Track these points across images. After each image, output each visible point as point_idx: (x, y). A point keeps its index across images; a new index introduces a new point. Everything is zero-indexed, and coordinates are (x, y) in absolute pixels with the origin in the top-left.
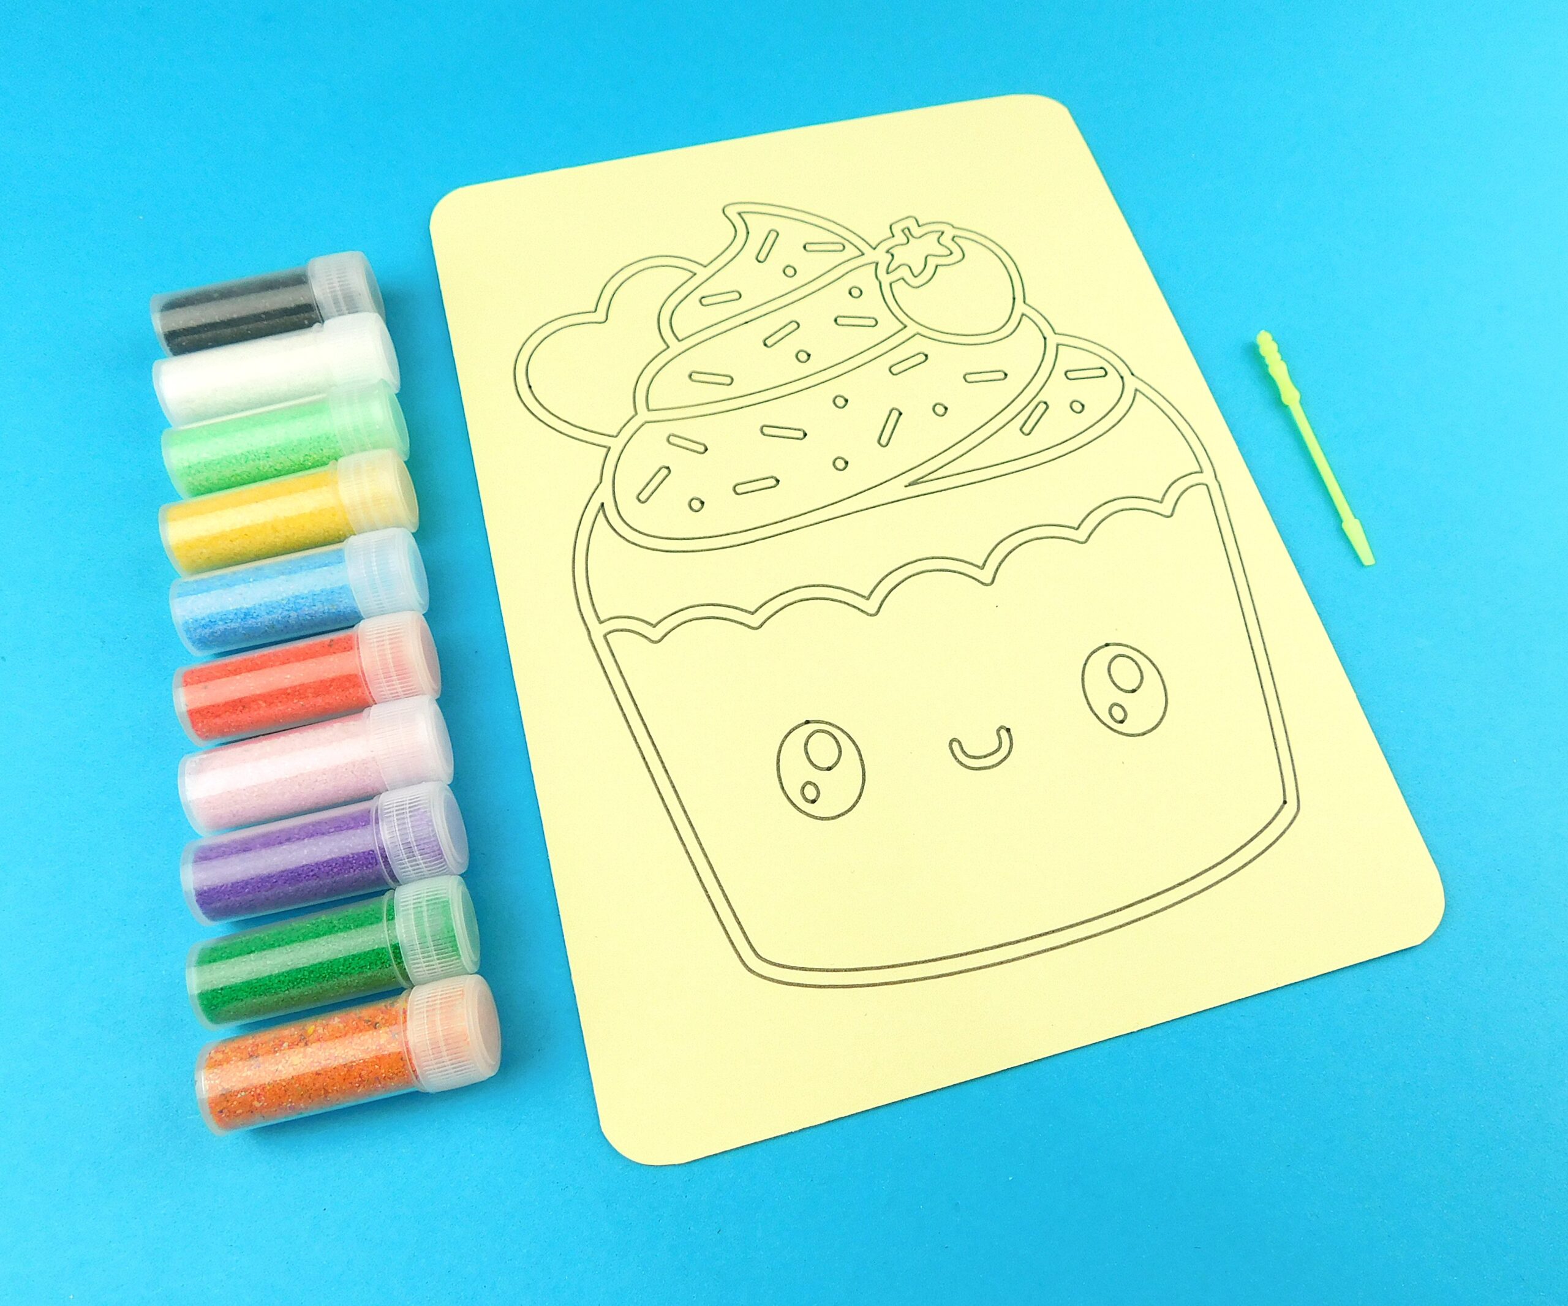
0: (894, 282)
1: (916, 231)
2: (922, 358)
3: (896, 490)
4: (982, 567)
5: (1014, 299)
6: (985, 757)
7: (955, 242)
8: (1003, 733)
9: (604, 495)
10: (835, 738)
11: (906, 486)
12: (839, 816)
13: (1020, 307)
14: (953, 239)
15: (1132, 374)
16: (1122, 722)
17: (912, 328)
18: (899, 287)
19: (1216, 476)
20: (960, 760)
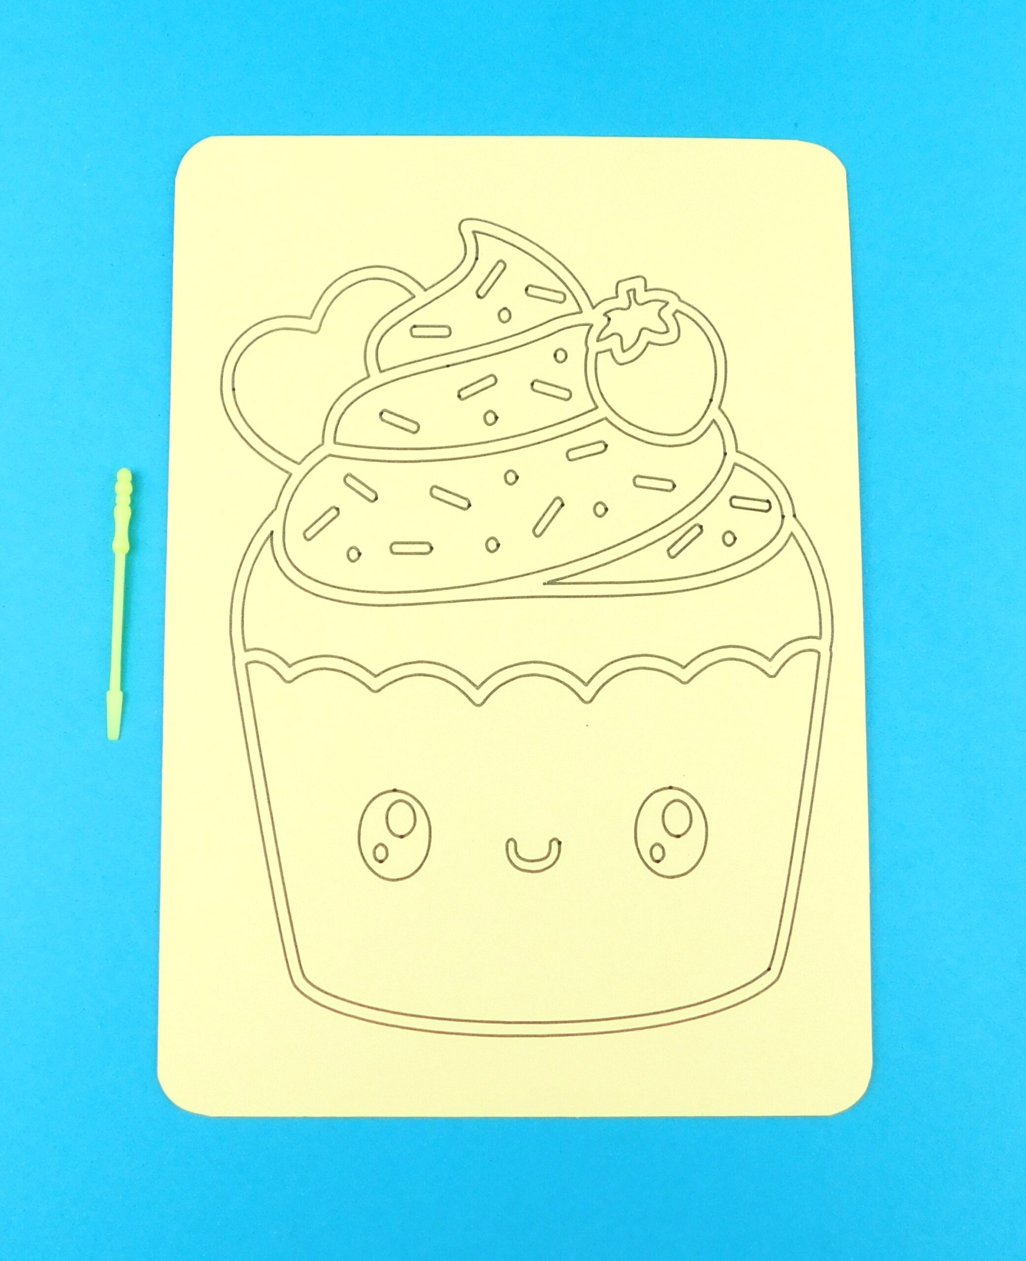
0: (601, 352)
1: (642, 296)
2: (601, 447)
3: (535, 585)
4: (586, 684)
5: (711, 400)
6: (533, 861)
7: (676, 319)
8: (555, 844)
9: (274, 522)
10: (414, 811)
11: (544, 584)
13: (714, 413)
14: (674, 315)
15: (794, 516)
16: (658, 861)
17: (603, 410)
18: (605, 358)
19: (831, 647)
20: (511, 858)
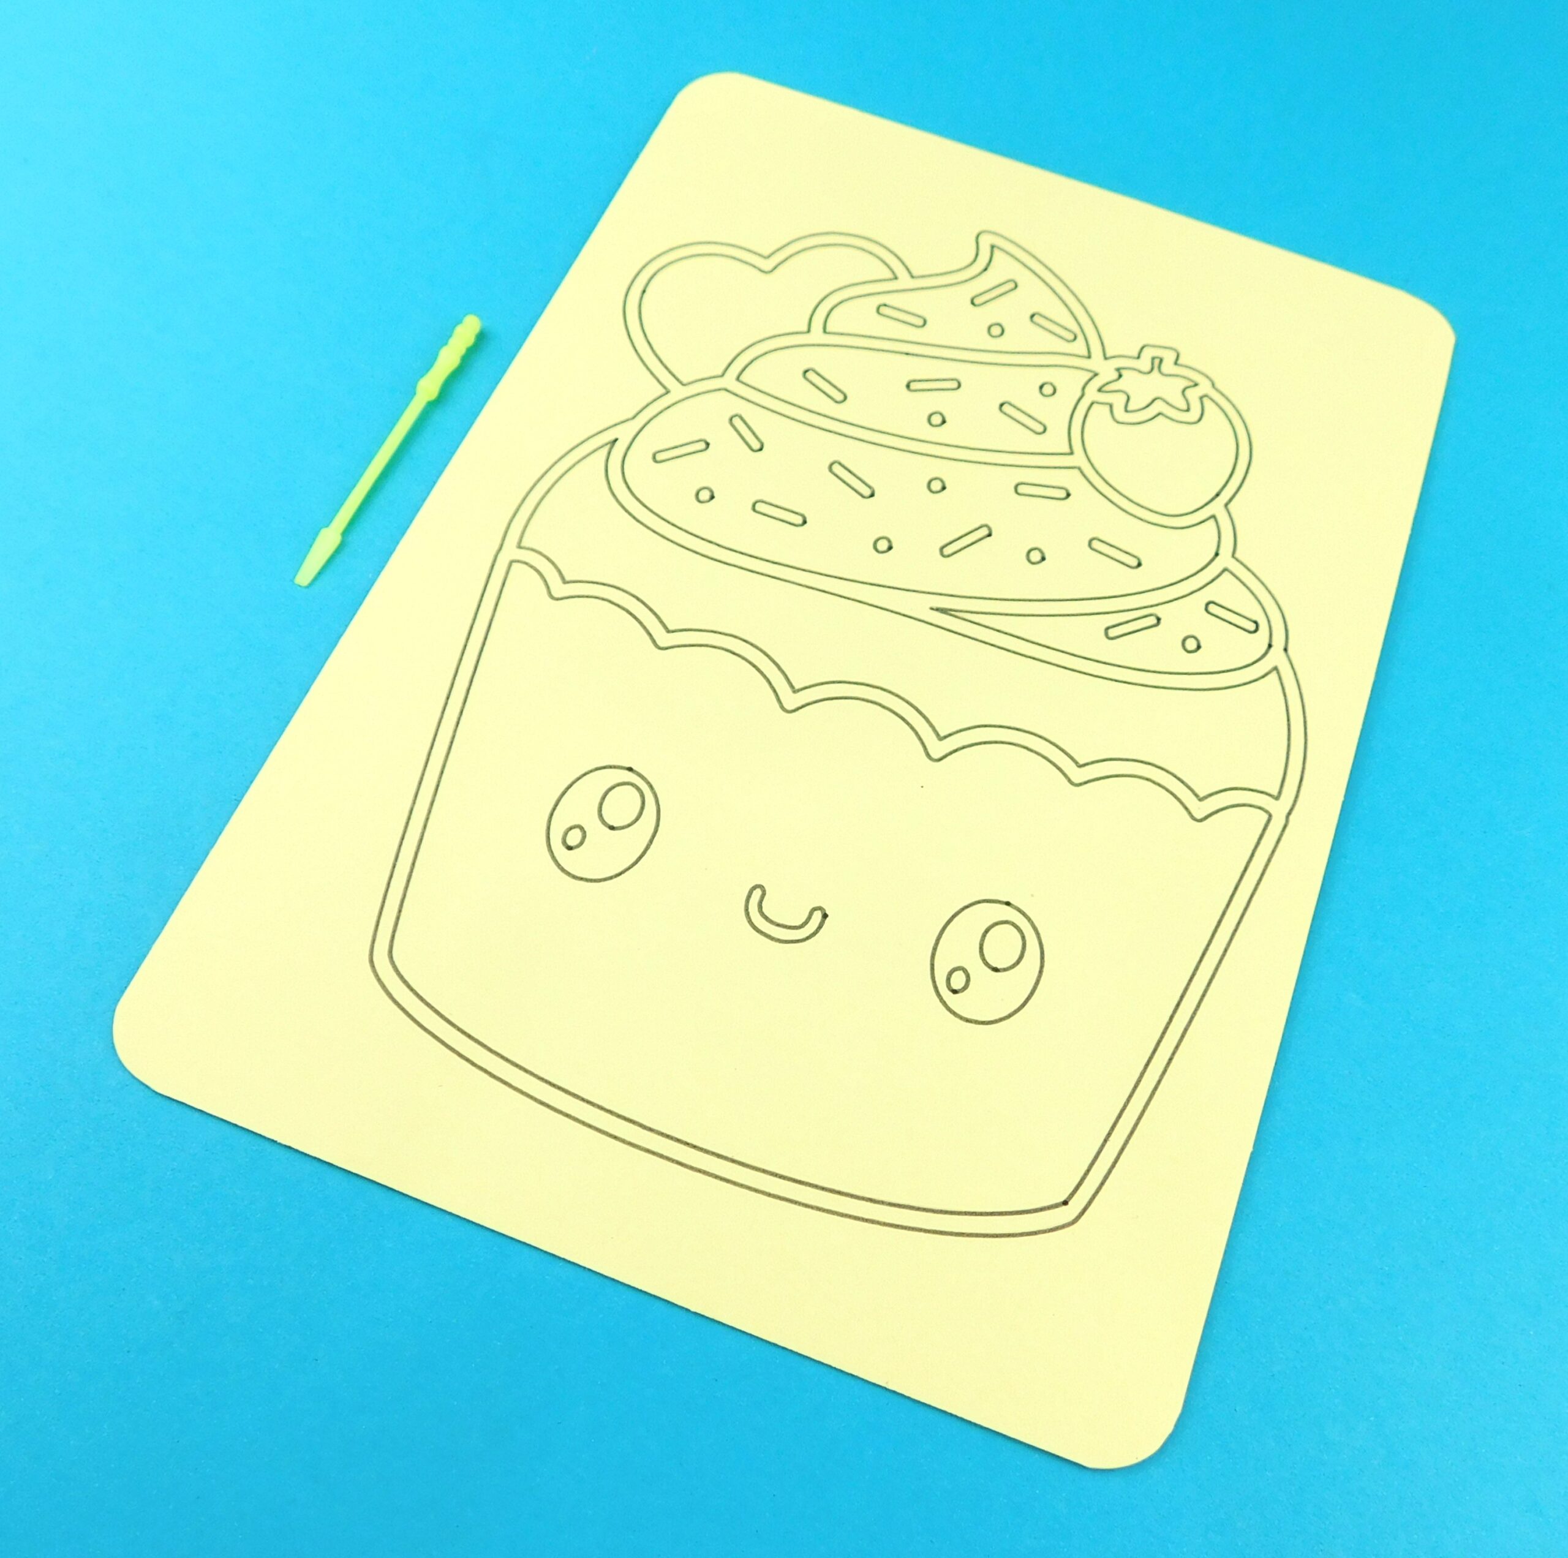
0: (1098, 403)
1: (1168, 366)
2: (1063, 494)
3: (920, 606)
4: (941, 739)
5: (1217, 495)
6: (778, 925)
7: (1202, 403)
8: (818, 916)
9: (624, 434)
10: (643, 803)
11: (932, 609)
12: (581, 879)
13: (1217, 508)
14: (1201, 398)
15: (1286, 650)
16: (955, 992)
17: (1078, 459)
18: (1101, 410)
19: (1289, 814)
20: (750, 910)
